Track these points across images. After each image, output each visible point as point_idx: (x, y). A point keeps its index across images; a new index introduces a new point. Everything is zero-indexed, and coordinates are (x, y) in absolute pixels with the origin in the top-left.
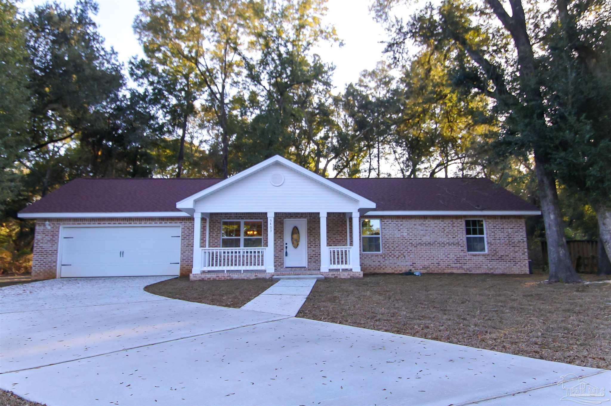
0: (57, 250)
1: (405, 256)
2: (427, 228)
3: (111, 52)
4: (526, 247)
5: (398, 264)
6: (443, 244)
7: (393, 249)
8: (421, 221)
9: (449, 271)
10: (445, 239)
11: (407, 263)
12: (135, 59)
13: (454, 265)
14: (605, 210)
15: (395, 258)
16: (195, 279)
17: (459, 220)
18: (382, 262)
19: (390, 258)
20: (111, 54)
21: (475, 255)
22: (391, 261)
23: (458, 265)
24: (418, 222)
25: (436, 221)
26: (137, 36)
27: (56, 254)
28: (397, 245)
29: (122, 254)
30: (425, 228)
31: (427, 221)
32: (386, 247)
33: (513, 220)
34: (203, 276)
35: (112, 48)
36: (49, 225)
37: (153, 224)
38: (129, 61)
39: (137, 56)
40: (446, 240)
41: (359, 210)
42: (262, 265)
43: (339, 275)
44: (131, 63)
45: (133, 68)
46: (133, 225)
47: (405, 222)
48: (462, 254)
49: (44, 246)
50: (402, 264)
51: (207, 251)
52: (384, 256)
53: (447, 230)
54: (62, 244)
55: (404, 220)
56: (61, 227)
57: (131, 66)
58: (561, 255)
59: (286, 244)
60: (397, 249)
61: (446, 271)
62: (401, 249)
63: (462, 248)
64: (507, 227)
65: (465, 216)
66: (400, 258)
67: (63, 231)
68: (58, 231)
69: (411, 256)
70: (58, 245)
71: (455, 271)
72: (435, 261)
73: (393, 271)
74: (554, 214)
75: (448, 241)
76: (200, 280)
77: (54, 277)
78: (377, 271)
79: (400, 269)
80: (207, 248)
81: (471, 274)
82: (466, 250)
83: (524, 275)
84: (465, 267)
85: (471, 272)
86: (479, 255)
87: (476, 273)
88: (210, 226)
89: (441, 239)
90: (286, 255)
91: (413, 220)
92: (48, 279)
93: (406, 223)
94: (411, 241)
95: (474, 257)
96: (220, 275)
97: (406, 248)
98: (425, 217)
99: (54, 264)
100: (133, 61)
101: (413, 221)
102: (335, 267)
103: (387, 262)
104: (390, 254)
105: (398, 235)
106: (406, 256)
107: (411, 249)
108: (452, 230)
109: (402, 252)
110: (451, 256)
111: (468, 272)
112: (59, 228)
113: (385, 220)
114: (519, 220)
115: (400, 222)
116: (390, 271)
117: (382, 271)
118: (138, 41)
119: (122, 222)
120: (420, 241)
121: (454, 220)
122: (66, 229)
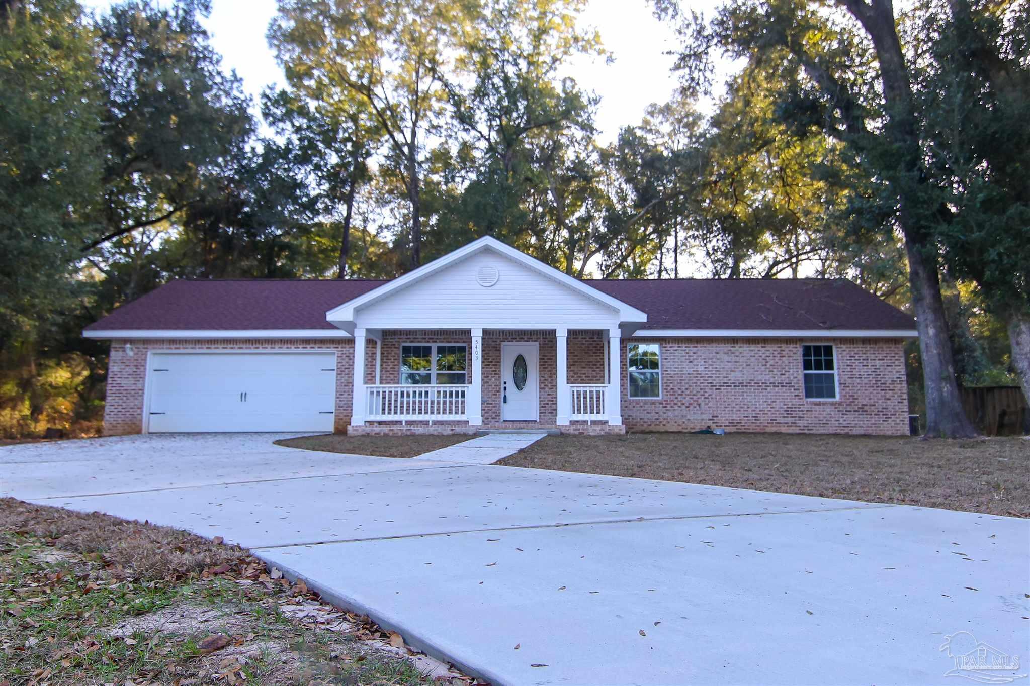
0: (142, 390)
1: (699, 405)
2: (737, 359)
3: (233, 79)
5: (688, 417)
6: (765, 385)
7: (680, 392)
8: (728, 347)
9: (774, 429)
10: (768, 377)
11: (704, 416)
12: (271, 89)
13: (782, 420)
14: (1019, 320)
15: (684, 407)
16: (356, 433)
17: (792, 346)
18: (661, 413)
19: (676, 407)
20: (232, 82)
21: (816, 404)
22: (676, 413)
23: (790, 420)
24: (724, 348)
25: (753, 347)
26: (274, 52)
27: (142, 396)
28: (687, 386)
29: (244, 396)
30: (734, 359)
31: (737, 346)
32: (669, 389)
33: (884, 346)
34: (368, 429)
35: (234, 71)
36: (132, 349)
37: (293, 350)
38: (261, 92)
39: (275, 84)
40: (769, 378)
42: (463, 413)
43: (587, 430)
44: (265, 96)
45: (269, 103)
46: (261, 351)
47: (701, 349)
48: (796, 401)
49: (124, 382)
50: (696, 417)
51: (375, 390)
52: (665, 404)
53: (771, 362)
54: (151, 381)
55: (699, 345)
56: (149, 353)
57: (264, 100)
58: (945, 394)
59: (505, 383)
60: (688, 392)
61: (768, 430)
62: (694, 392)
63: (797, 392)
64: (873, 357)
65: (801, 339)
66: (691, 407)
67: (153, 361)
68: (145, 360)
69: (710, 404)
70: (144, 381)
71: (784, 430)
72: (751, 414)
73: (680, 429)
74: (935, 327)
75: (772, 380)
76: (363, 436)
77: (139, 432)
78: (653, 428)
79: (692, 426)
81: (810, 434)
82: (802, 392)
84: (801, 423)
85: (811, 432)
86: (824, 404)
87: (819, 432)
88: (382, 354)
89: (760, 377)
90: (505, 401)
91: (714, 345)
92: (129, 433)
93: (703, 350)
94: (710, 380)
95: (817, 407)
96: (396, 428)
97: (702, 392)
98: (734, 340)
99: (139, 411)
100: (268, 92)
101: (714, 348)
102: (581, 417)
103: (670, 413)
104: (676, 401)
105: (688, 369)
106: (703, 404)
107: (710, 392)
108: (780, 362)
109: (695, 397)
110: (778, 405)
111: (806, 431)
112: (146, 355)
113: (668, 346)
114: (893, 347)
115: (691, 349)
116: (675, 429)
117: (661, 428)
118: (275, 61)
119: (244, 346)
120: (725, 380)
121: (784, 346)
122: (157, 357)
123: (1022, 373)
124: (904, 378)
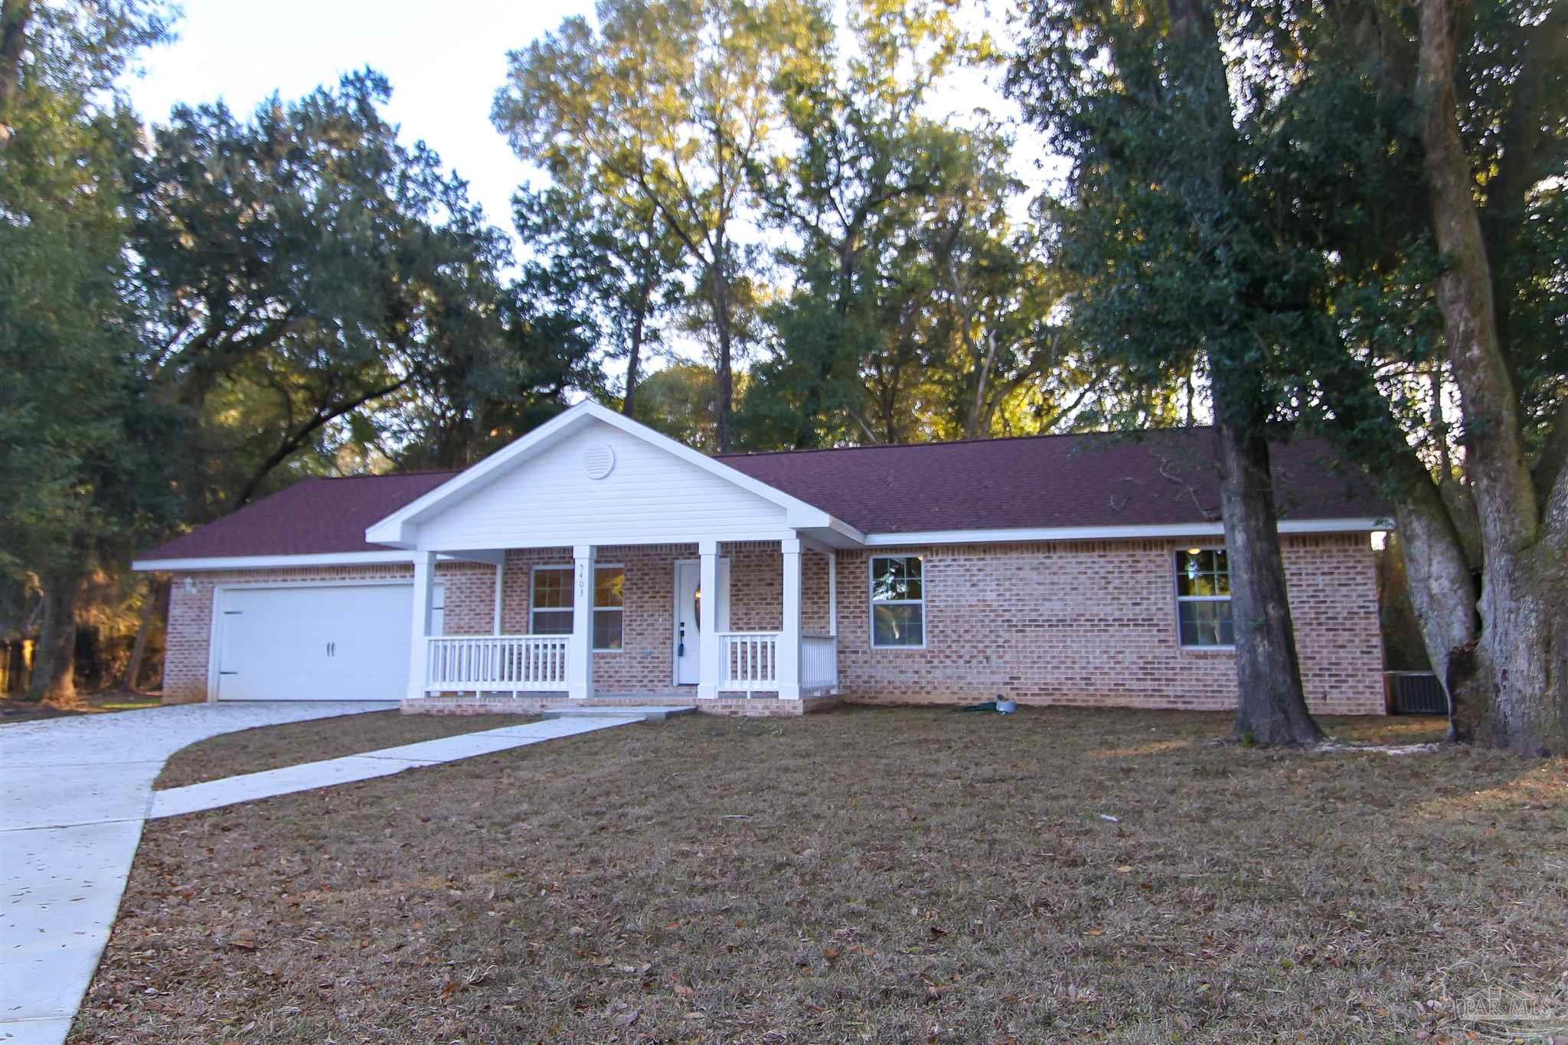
0: (208, 641)
1: (987, 658)
2: (1055, 579)
3: (455, 183)
4: (1375, 629)
5: (969, 679)
6: (1103, 624)
7: (954, 637)
8: (1040, 557)
9: (1123, 702)
10: (1109, 609)
11: (996, 678)
12: (524, 189)
13: (1135, 685)
15: (961, 662)
16: (411, 711)
17: (1154, 553)
18: (923, 673)
19: (948, 662)
20: (456, 189)
21: (1204, 656)
22: (949, 672)
23: (1149, 685)
24: (1030, 559)
25: (1083, 556)
27: (207, 650)
28: (967, 627)
29: (331, 648)
30: (1049, 579)
31: (1055, 556)
32: (936, 631)
33: (1334, 549)
34: (428, 704)
35: (454, 173)
36: (194, 584)
37: (388, 580)
38: (511, 196)
39: (528, 182)
40: (1111, 611)
41: (801, 533)
44: (516, 201)
45: (524, 211)
46: (348, 582)
47: (991, 561)
48: (1161, 651)
49: (186, 630)
50: (982, 678)
51: (498, 643)
52: (929, 658)
53: (1117, 582)
54: (221, 629)
55: (988, 557)
56: (217, 590)
57: (516, 207)
59: (682, 624)
60: (968, 637)
61: (1110, 702)
62: (980, 637)
63: (1162, 635)
64: (1310, 568)
65: (1172, 541)
66: (974, 662)
67: (222, 599)
68: (211, 599)
69: (1007, 657)
70: (209, 630)
71: (1138, 702)
72: (1079, 673)
73: (954, 700)
75: (1117, 615)
76: (420, 715)
77: (204, 699)
78: (910, 698)
79: (975, 694)
80: (497, 635)
81: (1186, 712)
82: (1174, 635)
83: (1371, 718)
84: (1170, 690)
85: (1189, 707)
86: (1214, 656)
87: (1204, 707)
88: (505, 583)
89: (1095, 609)
90: (681, 652)
91: (1014, 555)
92: (192, 701)
93: (992, 563)
94: (1007, 616)
95: (1201, 662)
96: (465, 702)
97: (993, 636)
98: (1050, 546)
99: (202, 671)
100: (521, 195)
101: (1013, 559)
103: (938, 673)
104: (948, 652)
105: (969, 597)
106: (994, 657)
107: (1007, 636)
108: (1132, 582)
109: (981, 646)
110: (1129, 657)
111: (1180, 706)
112: (212, 592)
113: (935, 558)
114: (1351, 548)
115: (975, 562)
116: (944, 698)
117: (923, 699)
119: (327, 576)
120: (1034, 615)
121: (1139, 553)
122: (229, 595)
123: (1420, 616)
124: (1374, 607)
